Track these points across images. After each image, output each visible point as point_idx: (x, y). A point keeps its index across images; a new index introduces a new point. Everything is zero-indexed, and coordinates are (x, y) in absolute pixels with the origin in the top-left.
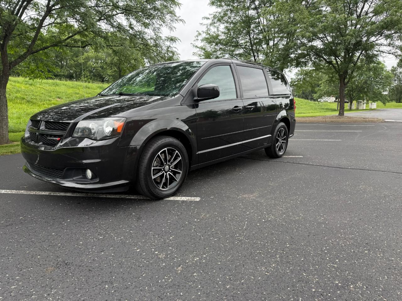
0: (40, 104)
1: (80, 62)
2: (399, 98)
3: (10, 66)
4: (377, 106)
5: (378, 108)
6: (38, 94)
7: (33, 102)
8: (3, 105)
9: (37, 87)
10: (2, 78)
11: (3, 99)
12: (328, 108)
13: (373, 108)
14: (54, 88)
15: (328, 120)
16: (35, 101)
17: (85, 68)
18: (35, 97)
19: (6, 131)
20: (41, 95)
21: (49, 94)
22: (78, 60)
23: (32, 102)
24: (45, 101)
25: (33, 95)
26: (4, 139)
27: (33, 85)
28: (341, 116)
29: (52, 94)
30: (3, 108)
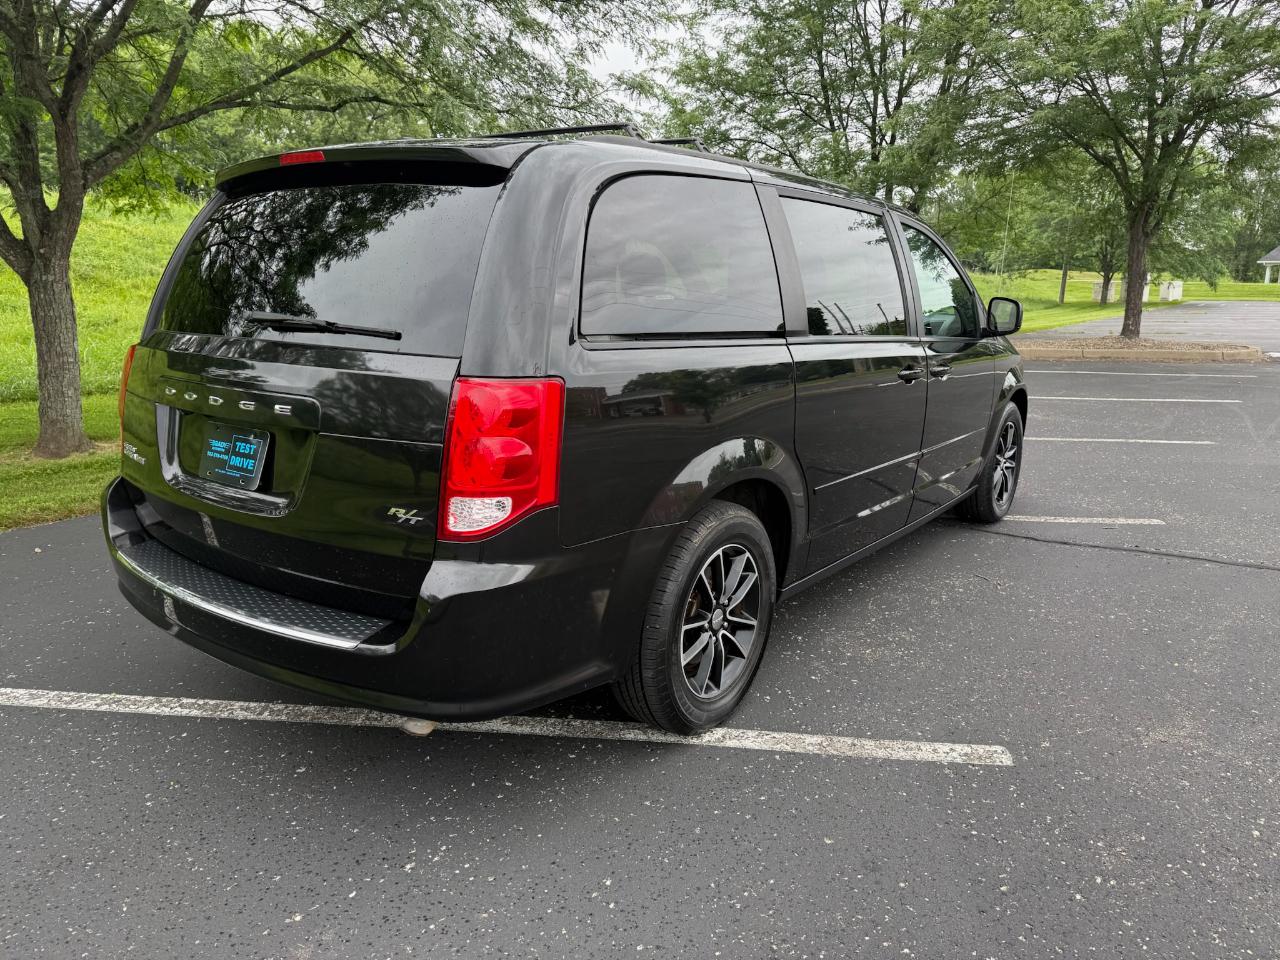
0: (125, 286)
1: (220, 134)
2: (1244, 266)
3: (85, 178)
4: (1184, 291)
5: (1186, 299)
6: (111, 250)
7: (101, 280)
8: (63, 316)
9: (107, 226)
10: (59, 221)
11: (61, 293)
12: (1031, 296)
13: (1171, 300)
14: (161, 227)
15: (1090, 351)
16: (105, 275)
17: (238, 153)
18: (103, 263)
19: (74, 406)
20: (125, 255)
21: (150, 251)
22: (212, 129)
23: (95, 280)
24: (137, 275)
25: (97, 255)
26: (70, 434)
27: (92, 219)
28: (1130, 339)
29: (157, 249)
30: (64, 327)
